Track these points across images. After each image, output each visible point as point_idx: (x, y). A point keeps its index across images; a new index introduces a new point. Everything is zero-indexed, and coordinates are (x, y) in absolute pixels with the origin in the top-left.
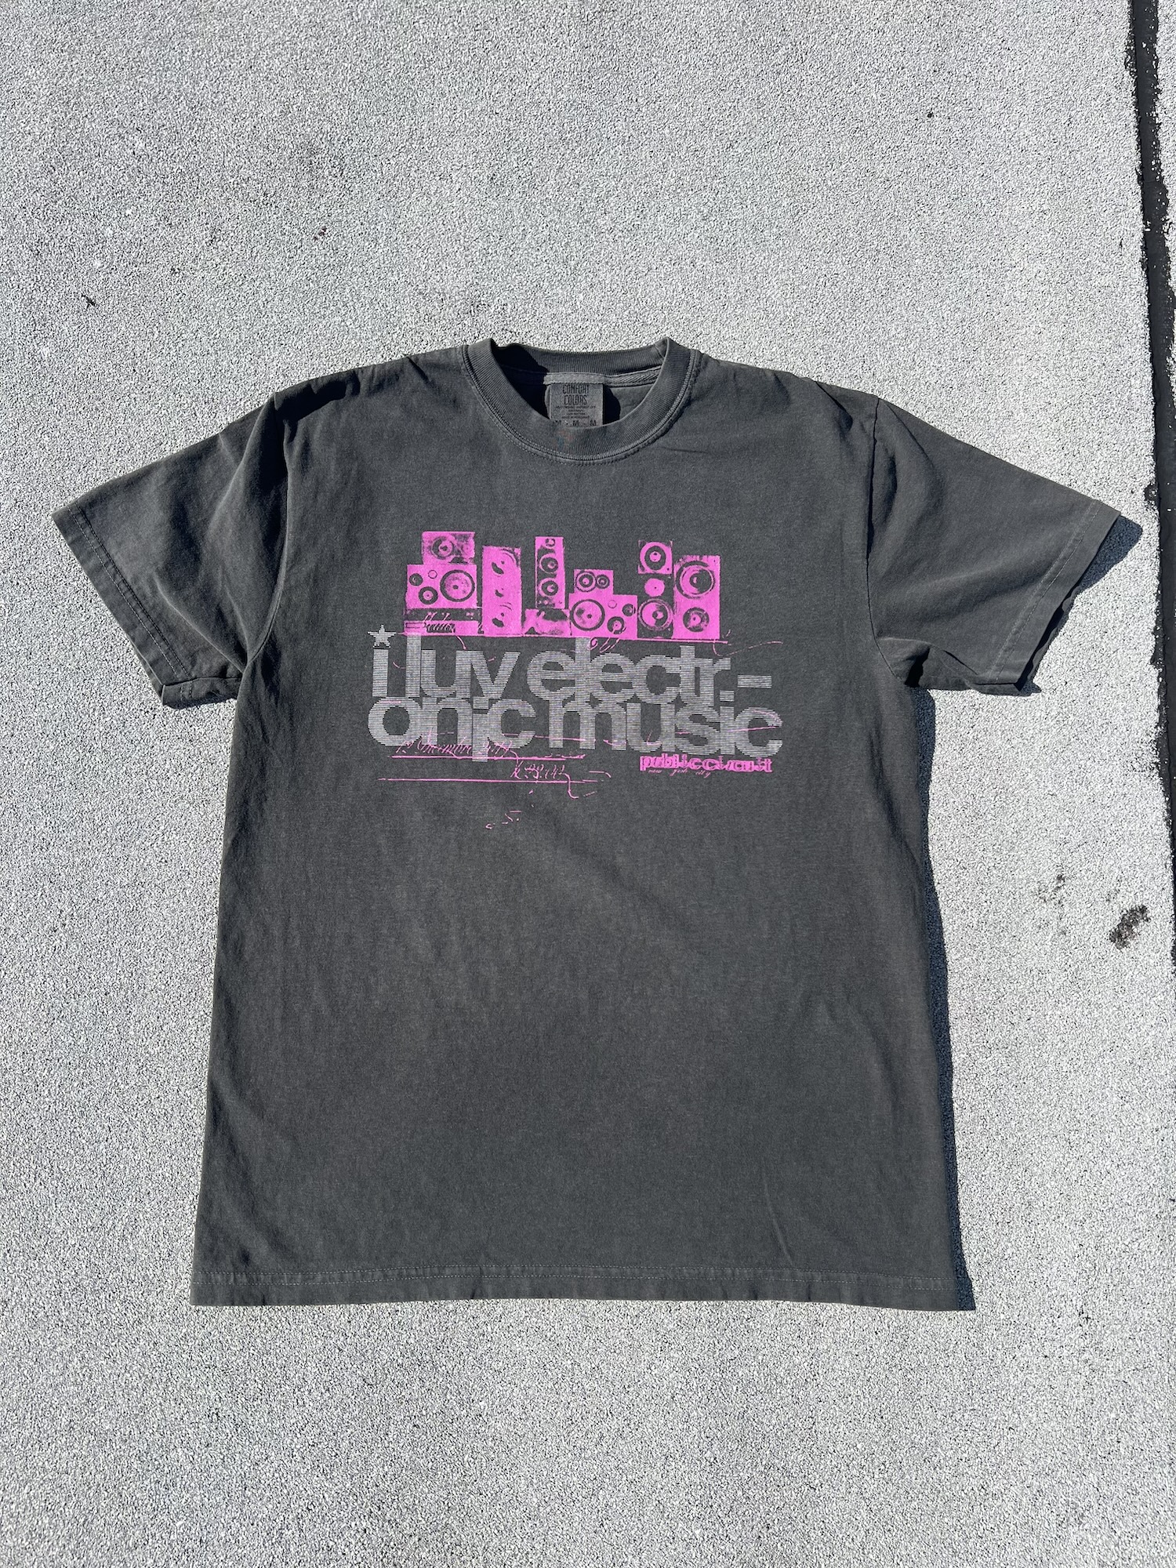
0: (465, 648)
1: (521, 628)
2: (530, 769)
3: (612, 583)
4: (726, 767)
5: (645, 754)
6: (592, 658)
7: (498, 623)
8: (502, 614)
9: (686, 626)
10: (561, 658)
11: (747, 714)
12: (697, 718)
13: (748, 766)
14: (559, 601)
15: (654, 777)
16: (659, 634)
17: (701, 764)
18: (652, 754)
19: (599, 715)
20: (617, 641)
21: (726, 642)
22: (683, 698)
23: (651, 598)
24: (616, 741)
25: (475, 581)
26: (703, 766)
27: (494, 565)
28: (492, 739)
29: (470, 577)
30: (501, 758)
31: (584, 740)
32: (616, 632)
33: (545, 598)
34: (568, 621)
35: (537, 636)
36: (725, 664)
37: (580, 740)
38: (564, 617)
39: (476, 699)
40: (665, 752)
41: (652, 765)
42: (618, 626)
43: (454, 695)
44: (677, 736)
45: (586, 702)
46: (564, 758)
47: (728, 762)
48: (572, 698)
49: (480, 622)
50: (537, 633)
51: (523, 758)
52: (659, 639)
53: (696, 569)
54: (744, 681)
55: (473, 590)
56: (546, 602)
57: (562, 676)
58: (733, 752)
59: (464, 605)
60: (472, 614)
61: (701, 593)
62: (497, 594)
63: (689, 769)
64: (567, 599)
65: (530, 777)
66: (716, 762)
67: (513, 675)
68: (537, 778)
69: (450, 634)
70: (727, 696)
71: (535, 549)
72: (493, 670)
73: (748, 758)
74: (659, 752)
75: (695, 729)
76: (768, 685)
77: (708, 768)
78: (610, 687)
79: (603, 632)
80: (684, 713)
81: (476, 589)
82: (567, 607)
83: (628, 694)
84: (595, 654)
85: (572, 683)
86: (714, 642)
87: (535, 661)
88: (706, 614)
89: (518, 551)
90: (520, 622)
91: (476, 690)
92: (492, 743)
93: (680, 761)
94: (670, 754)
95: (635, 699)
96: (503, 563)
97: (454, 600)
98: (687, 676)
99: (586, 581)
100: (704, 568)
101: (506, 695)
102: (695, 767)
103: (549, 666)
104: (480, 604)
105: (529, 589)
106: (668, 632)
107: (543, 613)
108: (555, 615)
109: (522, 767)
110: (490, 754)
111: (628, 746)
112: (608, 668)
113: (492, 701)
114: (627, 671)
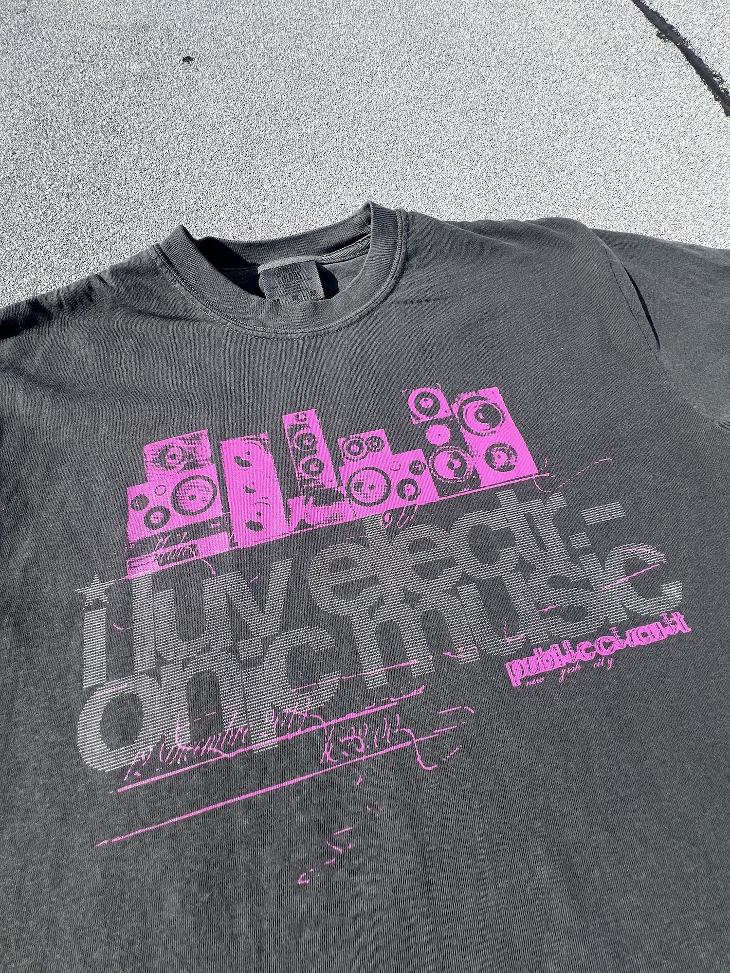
0: (214, 573)
1: (286, 524)
2: (348, 738)
3: (386, 443)
4: (628, 641)
5: (510, 658)
6: (391, 538)
7: (255, 527)
8: (259, 514)
9: (493, 467)
10: (350, 550)
11: (617, 557)
12: (557, 582)
13: (655, 633)
14: (328, 479)
15: (537, 692)
16: (464, 485)
17: (593, 649)
18: (519, 655)
19: (425, 617)
20: (416, 508)
21: (548, 474)
22: (528, 559)
23: (438, 447)
24: (461, 649)
25: (217, 484)
26: (598, 651)
27: (237, 458)
28: (279, 703)
29: (210, 480)
30: (299, 732)
31: (415, 661)
32: (411, 498)
33: (311, 480)
34: (347, 500)
35: (310, 529)
36: (558, 501)
37: (411, 663)
38: (338, 497)
39: (241, 644)
40: (538, 646)
41: (527, 673)
42: (410, 489)
43: (208, 649)
44: (543, 615)
45: (402, 602)
46: (394, 701)
47: (627, 634)
48: (381, 601)
49: (230, 530)
50: (310, 526)
51: (333, 722)
52: (466, 491)
53: (477, 404)
54: (592, 516)
55: (215, 494)
56: (312, 485)
57: (356, 574)
58: (626, 617)
59: (206, 516)
60: (218, 524)
61: (494, 426)
62: (247, 490)
63: (581, 663)
64: (337, 473)
65: (353, 753)
66: (612, 638)
67: (289, 592)
68: (362, 750)
69: (190, 560)
70: (580, 540)
71: (283, 428)
72: (259, 592)
73: (649, 620)
74: (527, 650)
75: (562, 598)
76: (621, 514)
77: (605, 652)
78: (427, 571)
79: (395, 501)
80: (539, 580)
81: (218, 492)
82: (340, 484)
83: (453, 574)
84: (392, 532)
85: (374, 580)
86: (534, 477)
87: (316, 562)
88: (511, 448)
89: (264, 436)
90: (284, 519)
91: (241, 631)
92: (278, 712)
93: (564, 653)
94: (545, 647)
95: (466, 579)
96: (248, 453)
97: (192, 514)
98: (518, 529)
99: (354, 448)
100: (485, 402)
101: (285, 626)
102: (588, 657)
103: (335, 566)
104: (226, 508)
105: (287, 475)
106: (474, 480)
107: (312, 499)
108: (328, 497)
109: (335, 740)
110: (281, 731)
111: (481, 652)
112: (417, 546)
113: (267, 642)
114: (441, 544)
